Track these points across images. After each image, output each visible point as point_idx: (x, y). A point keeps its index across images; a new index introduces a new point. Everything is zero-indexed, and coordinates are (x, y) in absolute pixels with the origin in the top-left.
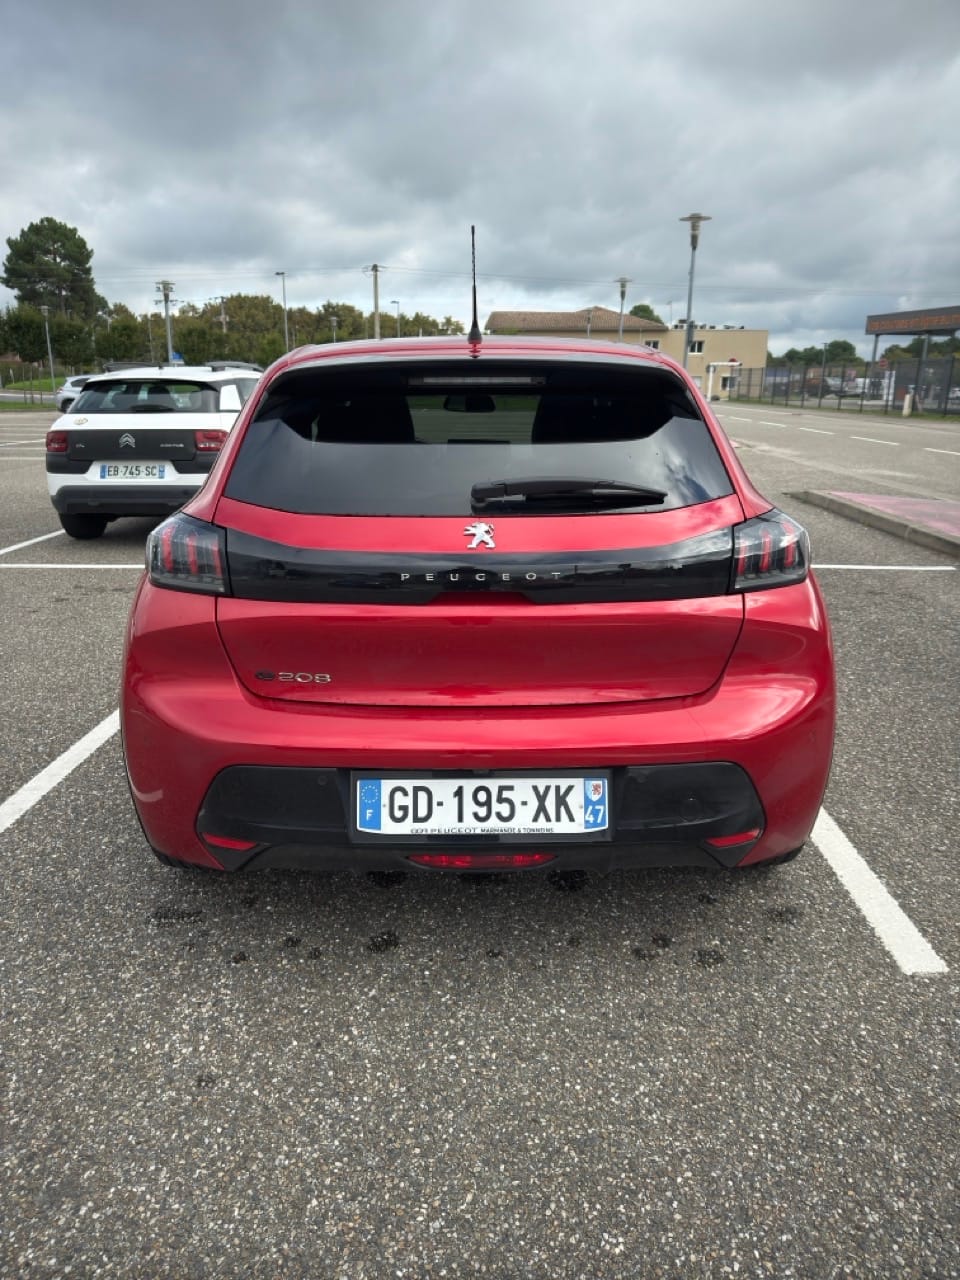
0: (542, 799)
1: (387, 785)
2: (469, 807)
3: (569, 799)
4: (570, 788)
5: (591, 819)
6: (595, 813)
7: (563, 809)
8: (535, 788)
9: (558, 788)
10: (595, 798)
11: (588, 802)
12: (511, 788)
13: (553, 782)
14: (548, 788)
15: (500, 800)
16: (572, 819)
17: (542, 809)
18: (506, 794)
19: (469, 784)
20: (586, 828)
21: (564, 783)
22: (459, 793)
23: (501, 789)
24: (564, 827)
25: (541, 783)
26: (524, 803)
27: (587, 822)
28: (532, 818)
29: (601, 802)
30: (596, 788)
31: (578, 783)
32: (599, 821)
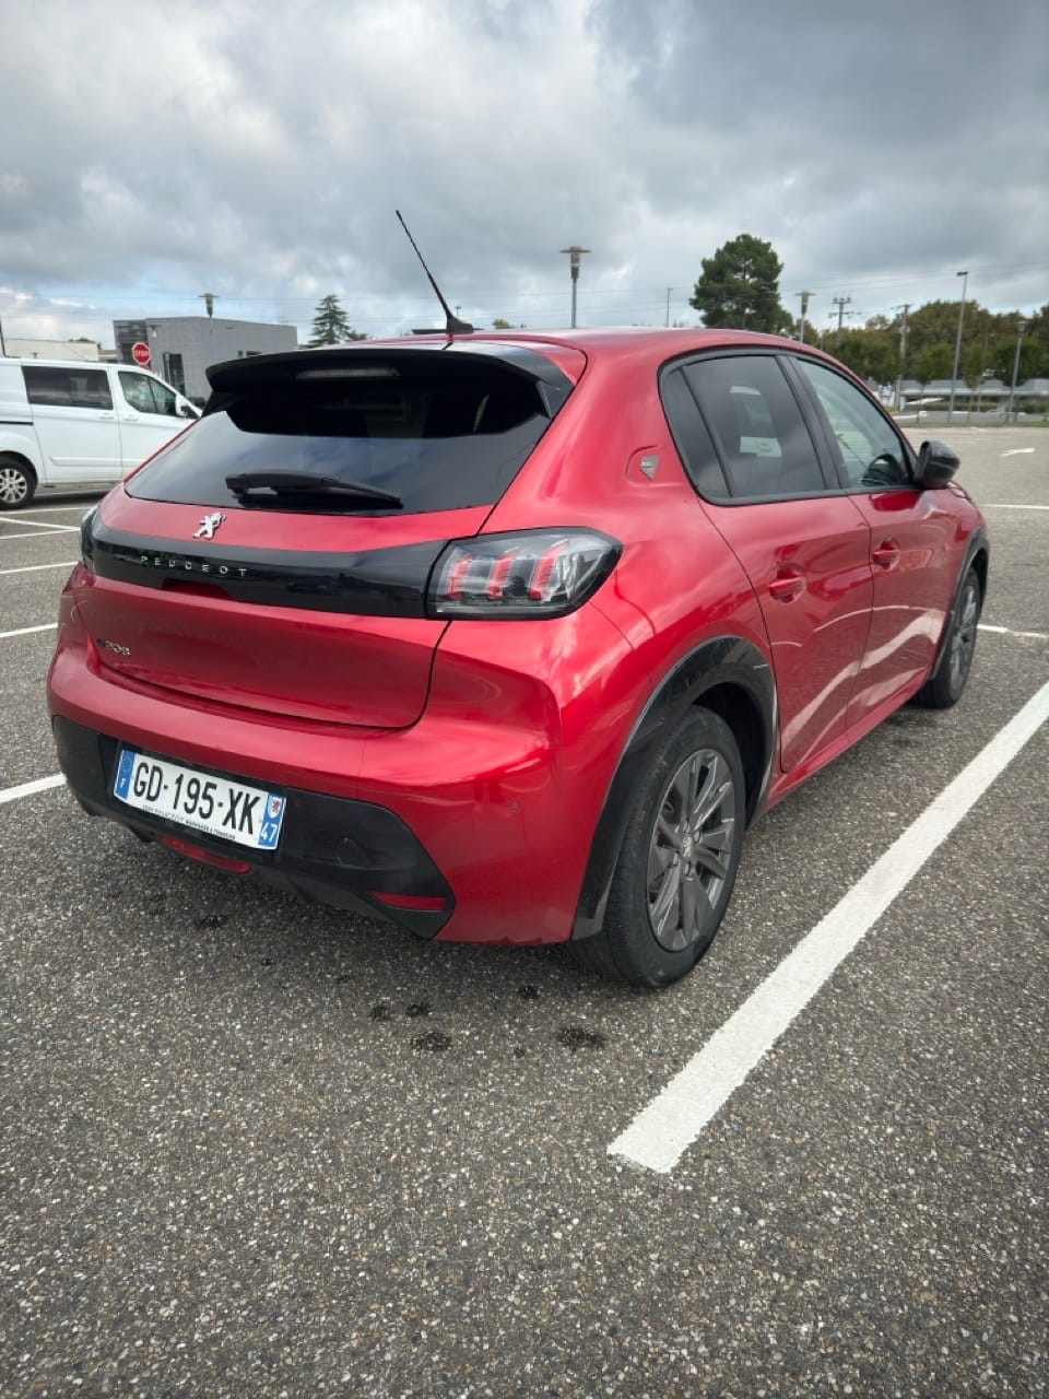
0: (234, 804)
1: (139, 759)
2: (184, 797)
3: (253, 810)
4: (257, 799)
5: (265, 836)
6: (269, 830)
7: (246, 819)
8: (231, 791)
9: (248, 796)
10: (273, 815)
11: (267, 818)
12: (214, 787)
13: (246, 790)
14: (240, 794)
15: (206, 797)
16: (251, 831)
17: (231, 814)
18: (210, 792)
19: (189, 775)
20: (260, 844)
21: (254, 793)
22: (179, 781)
23: (209, 785)
24: (243, 838)
25: (238, 788)
26: (220, 805)
27: (261, 838)
28: (222, 821)
29: (275, 821)
30: (277, 804)
31: (263, 795)
32: (270, 840)
